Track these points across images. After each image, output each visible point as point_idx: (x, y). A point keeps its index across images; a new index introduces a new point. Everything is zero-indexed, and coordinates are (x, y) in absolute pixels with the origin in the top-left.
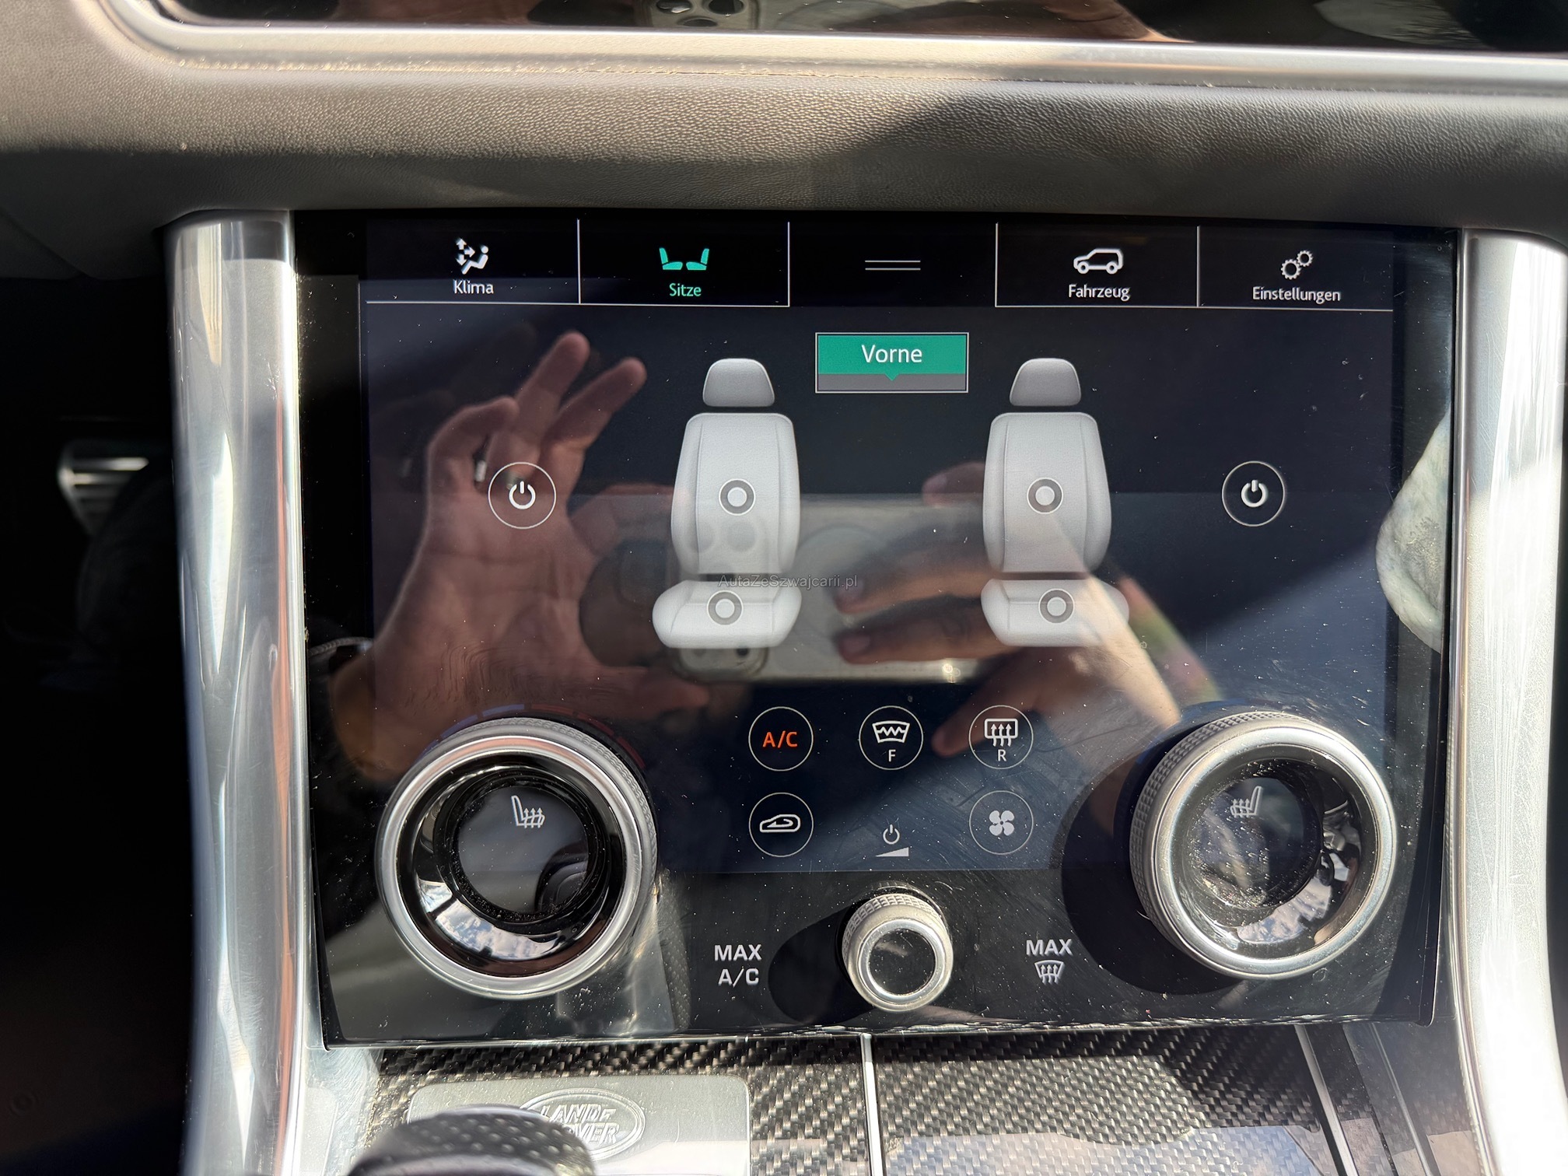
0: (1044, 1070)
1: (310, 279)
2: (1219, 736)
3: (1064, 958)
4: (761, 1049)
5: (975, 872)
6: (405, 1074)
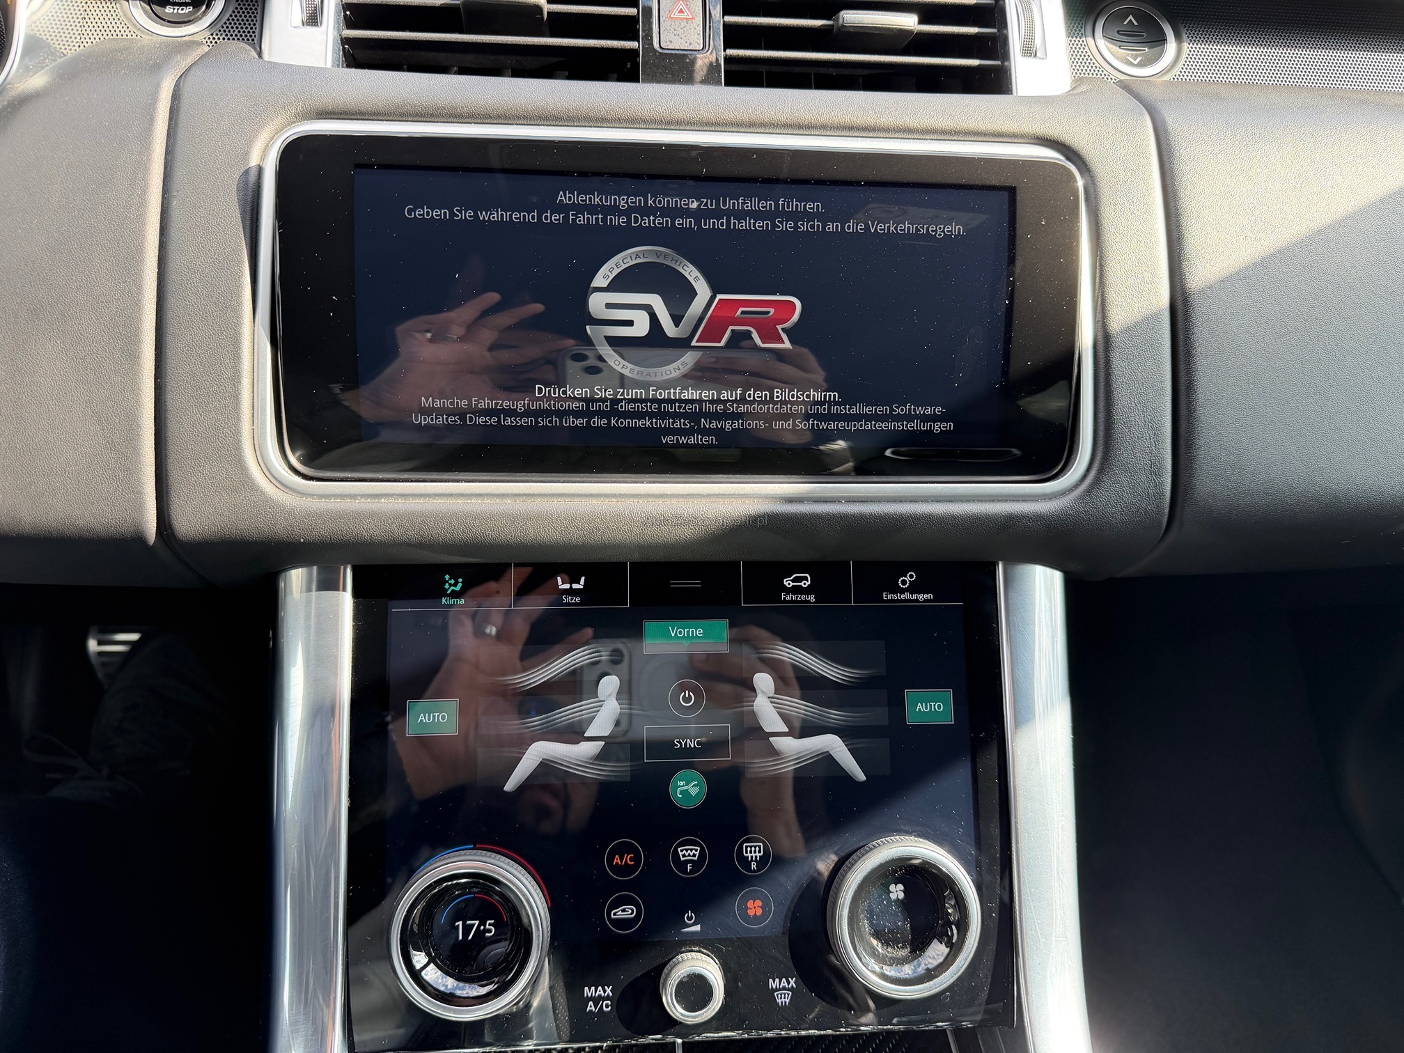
1: (360, 600)
3: (791, 989)
5: (739, 938)
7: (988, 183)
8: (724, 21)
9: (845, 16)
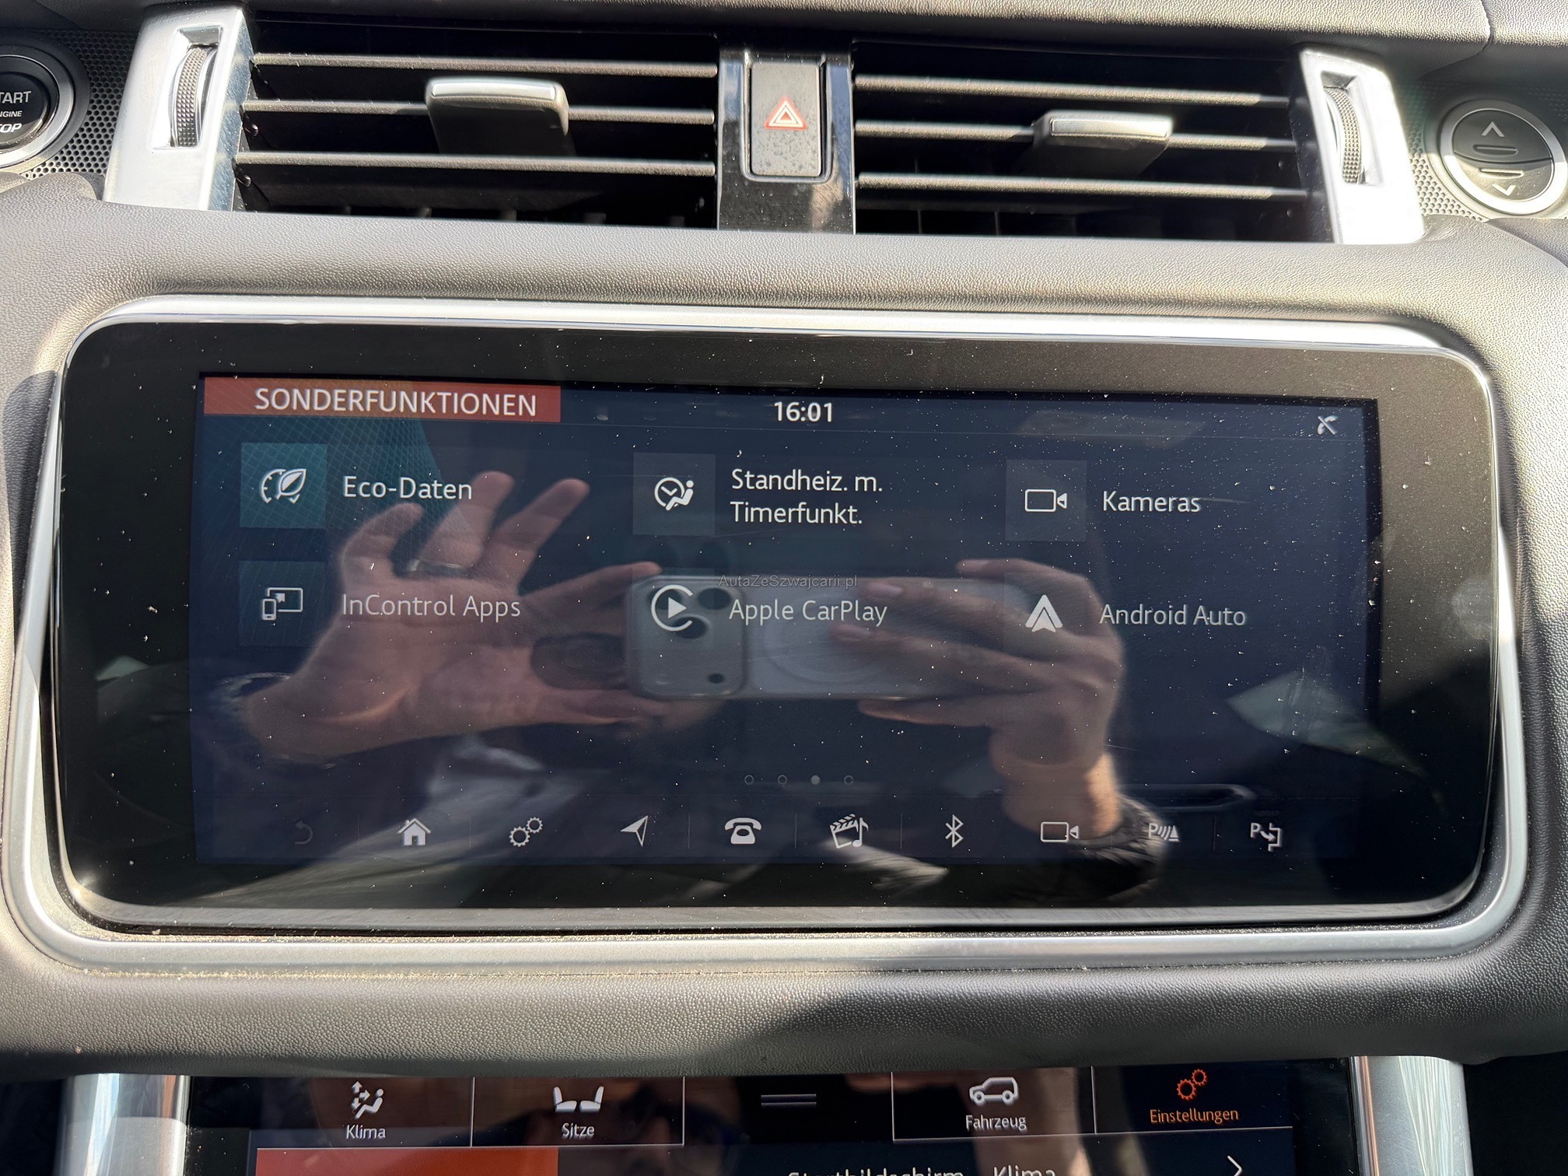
1: (201, 1132)
7: (1326, 393)
8: (855, 132)
9: (1054, 121)
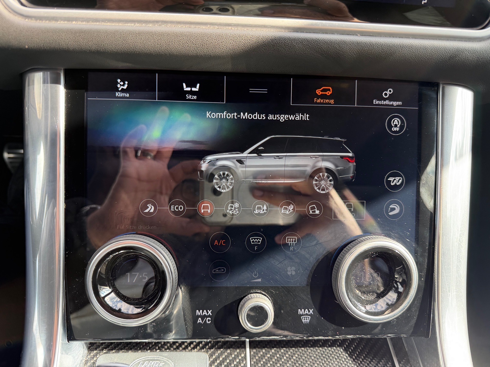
0: (305, 351)
1: (69, 91)
2: (361, 243)
3: (311, 315)
4: (213, 343)
5: (282, 287)
6: (96, 350)
